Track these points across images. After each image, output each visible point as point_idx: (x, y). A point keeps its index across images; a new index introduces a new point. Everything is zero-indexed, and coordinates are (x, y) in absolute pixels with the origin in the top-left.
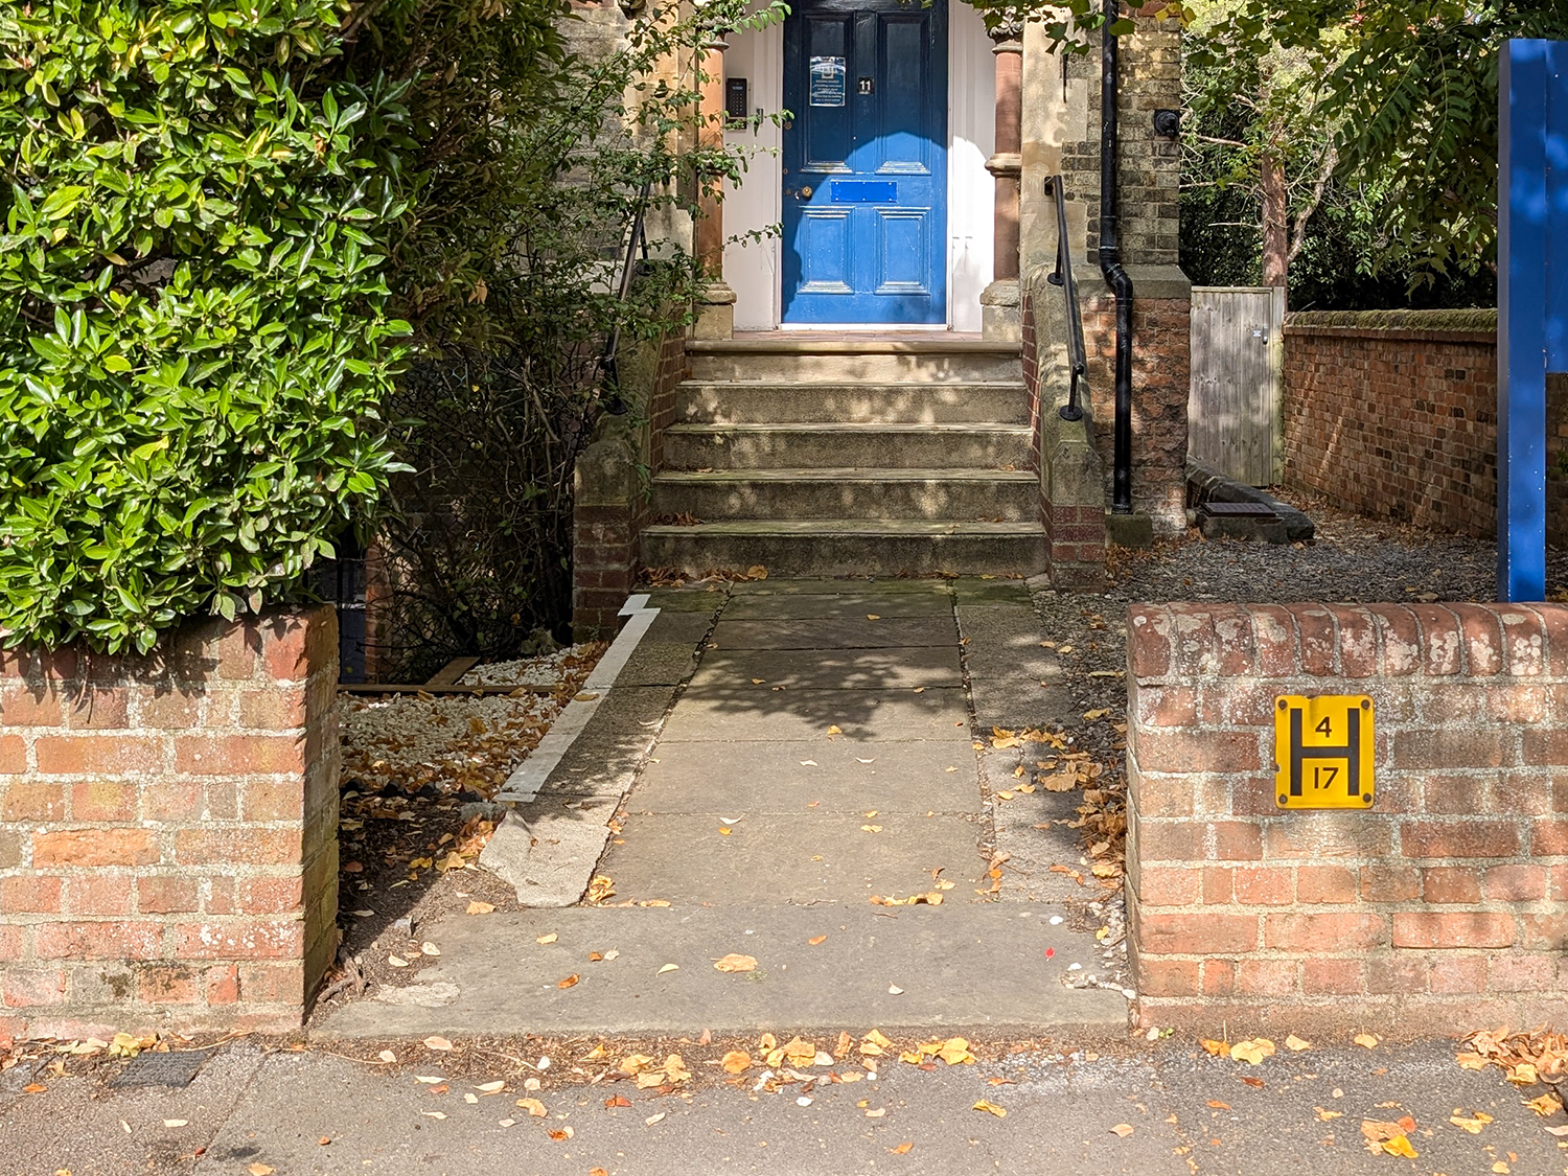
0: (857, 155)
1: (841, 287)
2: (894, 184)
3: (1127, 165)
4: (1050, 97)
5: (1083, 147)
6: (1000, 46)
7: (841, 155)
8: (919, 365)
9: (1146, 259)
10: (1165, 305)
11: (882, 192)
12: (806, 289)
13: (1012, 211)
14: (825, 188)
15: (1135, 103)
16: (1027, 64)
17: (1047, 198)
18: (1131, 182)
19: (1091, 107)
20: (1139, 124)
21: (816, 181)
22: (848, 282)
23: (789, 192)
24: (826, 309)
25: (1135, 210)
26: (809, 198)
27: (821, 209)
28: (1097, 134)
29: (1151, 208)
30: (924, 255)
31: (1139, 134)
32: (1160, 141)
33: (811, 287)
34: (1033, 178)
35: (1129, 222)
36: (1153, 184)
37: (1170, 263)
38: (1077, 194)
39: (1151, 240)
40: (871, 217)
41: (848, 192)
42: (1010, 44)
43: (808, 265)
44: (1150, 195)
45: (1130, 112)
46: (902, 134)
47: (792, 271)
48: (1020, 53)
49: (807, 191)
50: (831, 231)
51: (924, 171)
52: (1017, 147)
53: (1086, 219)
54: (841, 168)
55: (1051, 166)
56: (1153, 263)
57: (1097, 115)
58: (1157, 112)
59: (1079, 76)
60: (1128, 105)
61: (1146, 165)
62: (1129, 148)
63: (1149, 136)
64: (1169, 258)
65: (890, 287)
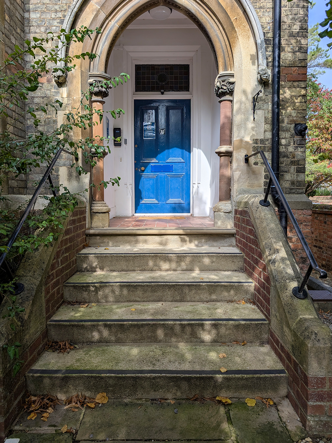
0: (160, 156)
1: (154, 201)
2: (172, 166)
3: (282, 149)
4: (247, 119)
5: (262, 141)
6: (222, 99)
7: (155, 156)
8: (190, 241)
9: (290, 191)
10: (300, 212)
11: (168, 168)
12: (143, 202)
13: (228, 172)
14: (149, 167)
15: (286, 120)
16: (236, 107)
17: (246, 164)
18: (284, 157)
19: (266, 123)
20: (288, 130)
21: (146, 165)
22: (157, 199)
23: (137, 169)
24: (150, 208)
25: (286, 169)
26: (143, 171)
27: (148, 175)
28: (269, 135)
29: (293, 168)
30: (183, 190)
31: (288, 135)
32: (297, 138)
33: (145, 201)
34: (239, 156)
35: (283, 175)
36: (294, 157)
37: (301, 193)
38: (259, 163)
39: (293, 183)
40: (165, 177)
41: (157, 169)
42: (228, 97)
43: (144, 194)
44: (293, 163)
45: (284, 125)
46: (175, 148)
47: (138, 196)
48: (231, 101)
49: (143, 168)
50: (151, 182)
51: (182, 161)
52: (230, 143)
53: (263, 174)
54: (154, 160)
55: (248, 150)
56: (294, 193)
57: (269, 127)
58: (296, 125)
59: (259, 109)
60: (283, 122)
61: (291, 149)
62: (283, 142)
63: (292, 136)
64: (301, 191)
65: (171, 201)
